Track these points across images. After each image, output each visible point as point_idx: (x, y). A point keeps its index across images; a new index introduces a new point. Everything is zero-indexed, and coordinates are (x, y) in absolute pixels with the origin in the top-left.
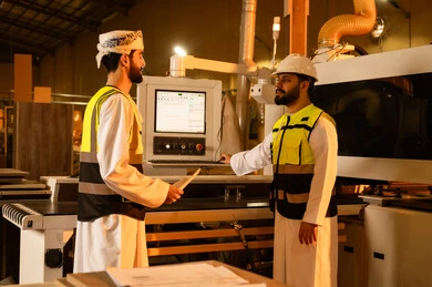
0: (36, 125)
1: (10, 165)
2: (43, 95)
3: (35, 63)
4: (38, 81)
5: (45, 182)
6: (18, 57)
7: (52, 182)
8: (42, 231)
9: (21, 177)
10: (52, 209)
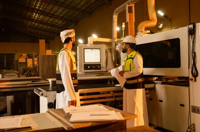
0: (46, 62)
2: (49, 52)
3: (46, 42)
5: (48, 81)
6: (40, 40)
7: (50, 80)
8: (46, 96)
9: (40, 79)
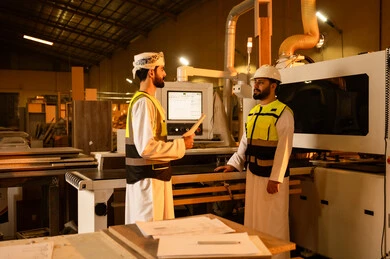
0: (87, 115)
1: (70, 145)
2: (92, 95)
3: (85, 71)
4: (88, 84)
5: (93, 156)
6: (74, 69)
7: (99, 156)
8: (92, 191)
9: (78, 153)
10: (99, 175)
